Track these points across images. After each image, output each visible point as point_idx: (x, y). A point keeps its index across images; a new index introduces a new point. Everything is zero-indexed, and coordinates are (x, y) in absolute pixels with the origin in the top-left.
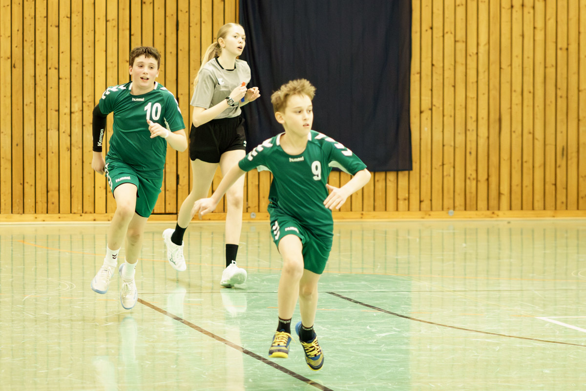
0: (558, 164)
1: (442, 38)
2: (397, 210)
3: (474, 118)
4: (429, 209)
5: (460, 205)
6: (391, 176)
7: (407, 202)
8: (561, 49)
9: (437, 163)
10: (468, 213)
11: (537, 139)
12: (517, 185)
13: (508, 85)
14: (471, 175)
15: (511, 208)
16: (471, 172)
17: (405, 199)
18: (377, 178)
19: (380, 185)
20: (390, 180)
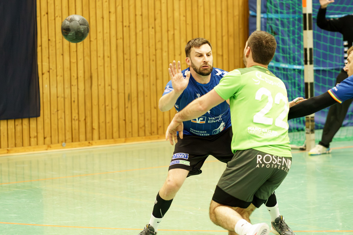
0: (126, 106)
1: (54, 21)
2: (30, 145)
3: (76, 77)
4: (50, 143)
5: (69, 139)
6: (25, 121)
7: (36, 139)
8: (126, 26)
9: (54, 110)
10: (74, 143)
11: (114, 89)
12: (103, 122)
13: (95, 53)
14: (75, 117)
15: (99, 139)
16: (75, 115)
17: (35, 137)
18: (16, 124)
19: (19, 128)
20: (25, 124)
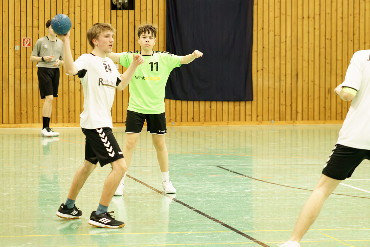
0: (326, 97)
1: (268, 34)
2: (246, 120)
3: (284, 74)
4: (262, 120)
5: (277, 118)
6: (243, 104)
7: (250, 117)
8: (328, 39)
9: (266, 97)
10: (281, 122)
11: (316, 84)
12: (306, 108)
13: (301, 57)
15: (302, 119)
16: (283, 101)
17: (249, 115)
18: (235, 104)
19: (237, 108)
20: (242, 106)
